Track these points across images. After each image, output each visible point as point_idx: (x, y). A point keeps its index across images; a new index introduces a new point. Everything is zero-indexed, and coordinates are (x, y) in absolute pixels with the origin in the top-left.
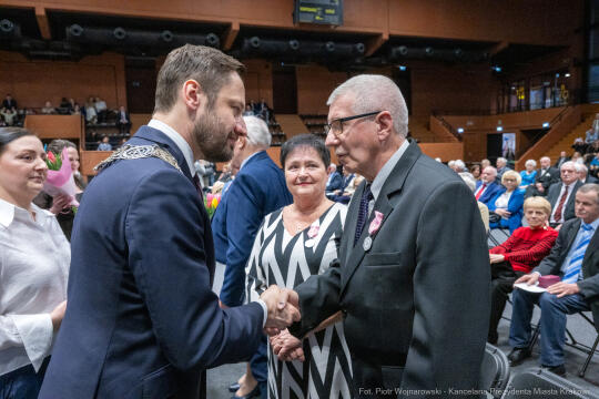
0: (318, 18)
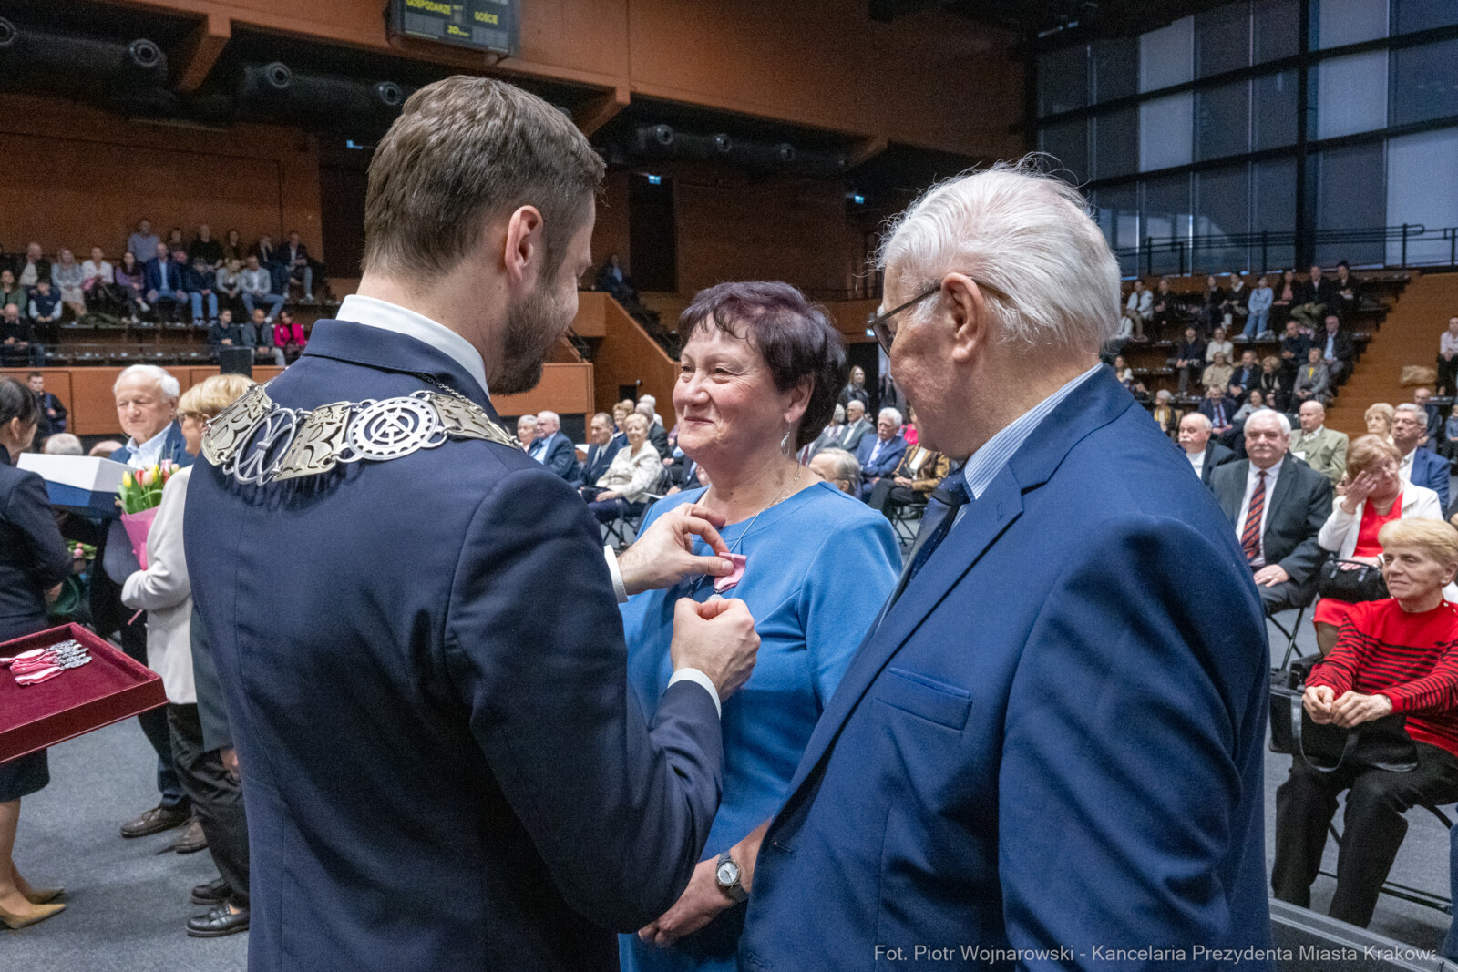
0: (453, 30)
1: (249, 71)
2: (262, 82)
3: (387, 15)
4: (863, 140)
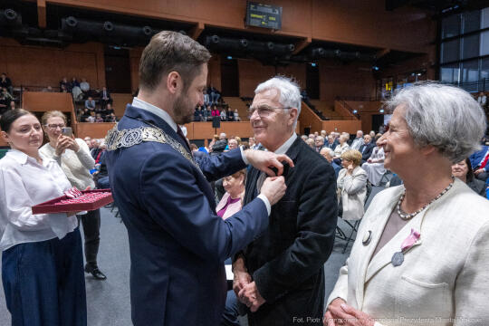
0: (263, 23)
1: (208, 38)
2: (211, 40)
3: (245, 20)
4: (382, 49)
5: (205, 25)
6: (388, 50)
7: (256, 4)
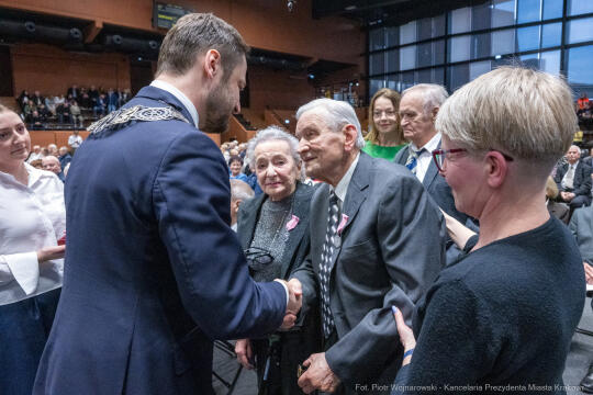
1: (108, 38)
2: (112, 41)
3: (152, 20)
4: (309, 58)
5: (104, 24)
6: (316, 60)
7: (164, 5)
